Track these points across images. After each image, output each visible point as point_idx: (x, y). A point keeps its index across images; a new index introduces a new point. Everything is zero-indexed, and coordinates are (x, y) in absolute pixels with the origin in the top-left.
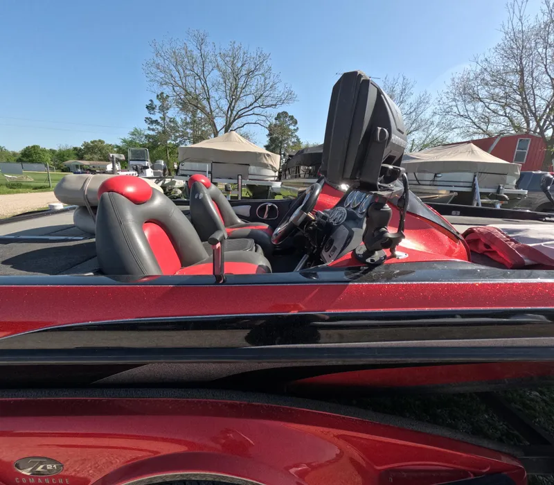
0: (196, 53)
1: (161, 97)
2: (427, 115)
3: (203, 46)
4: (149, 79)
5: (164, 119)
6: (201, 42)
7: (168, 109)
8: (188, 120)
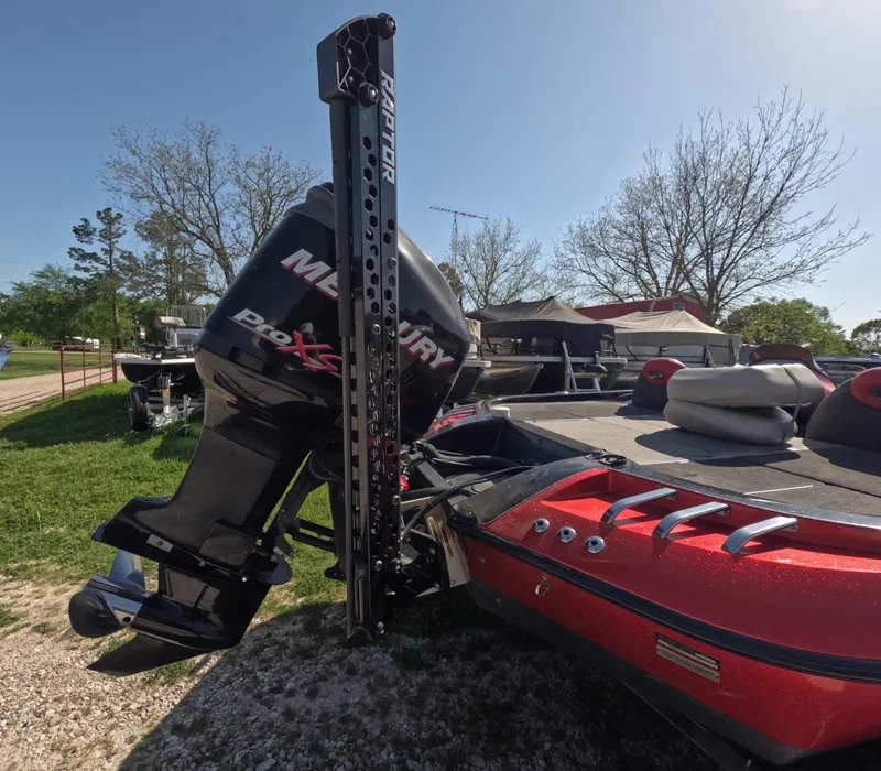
0: (196, 156)
1: (106, 216)
2: (538, 267)
3: (210, 147)
4: (106, 187)
5: (110, 252)
6: (207, 142)
7: (120, 235)
8: (160, 256)
